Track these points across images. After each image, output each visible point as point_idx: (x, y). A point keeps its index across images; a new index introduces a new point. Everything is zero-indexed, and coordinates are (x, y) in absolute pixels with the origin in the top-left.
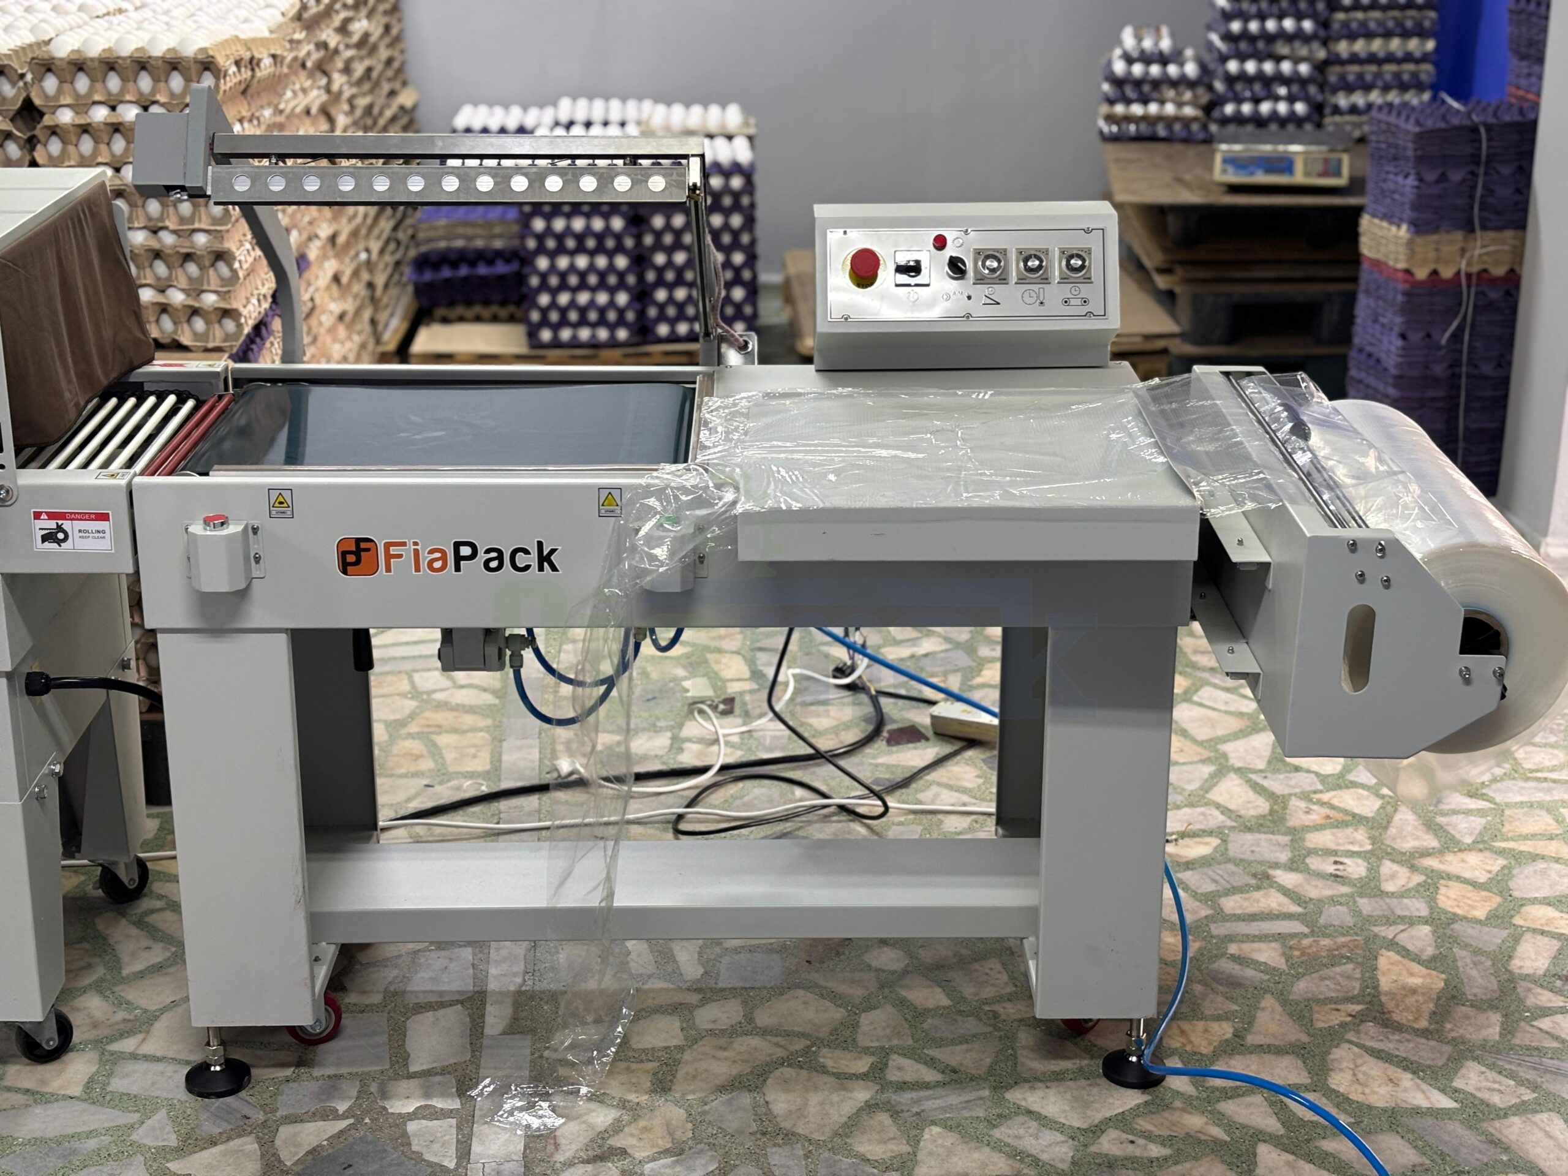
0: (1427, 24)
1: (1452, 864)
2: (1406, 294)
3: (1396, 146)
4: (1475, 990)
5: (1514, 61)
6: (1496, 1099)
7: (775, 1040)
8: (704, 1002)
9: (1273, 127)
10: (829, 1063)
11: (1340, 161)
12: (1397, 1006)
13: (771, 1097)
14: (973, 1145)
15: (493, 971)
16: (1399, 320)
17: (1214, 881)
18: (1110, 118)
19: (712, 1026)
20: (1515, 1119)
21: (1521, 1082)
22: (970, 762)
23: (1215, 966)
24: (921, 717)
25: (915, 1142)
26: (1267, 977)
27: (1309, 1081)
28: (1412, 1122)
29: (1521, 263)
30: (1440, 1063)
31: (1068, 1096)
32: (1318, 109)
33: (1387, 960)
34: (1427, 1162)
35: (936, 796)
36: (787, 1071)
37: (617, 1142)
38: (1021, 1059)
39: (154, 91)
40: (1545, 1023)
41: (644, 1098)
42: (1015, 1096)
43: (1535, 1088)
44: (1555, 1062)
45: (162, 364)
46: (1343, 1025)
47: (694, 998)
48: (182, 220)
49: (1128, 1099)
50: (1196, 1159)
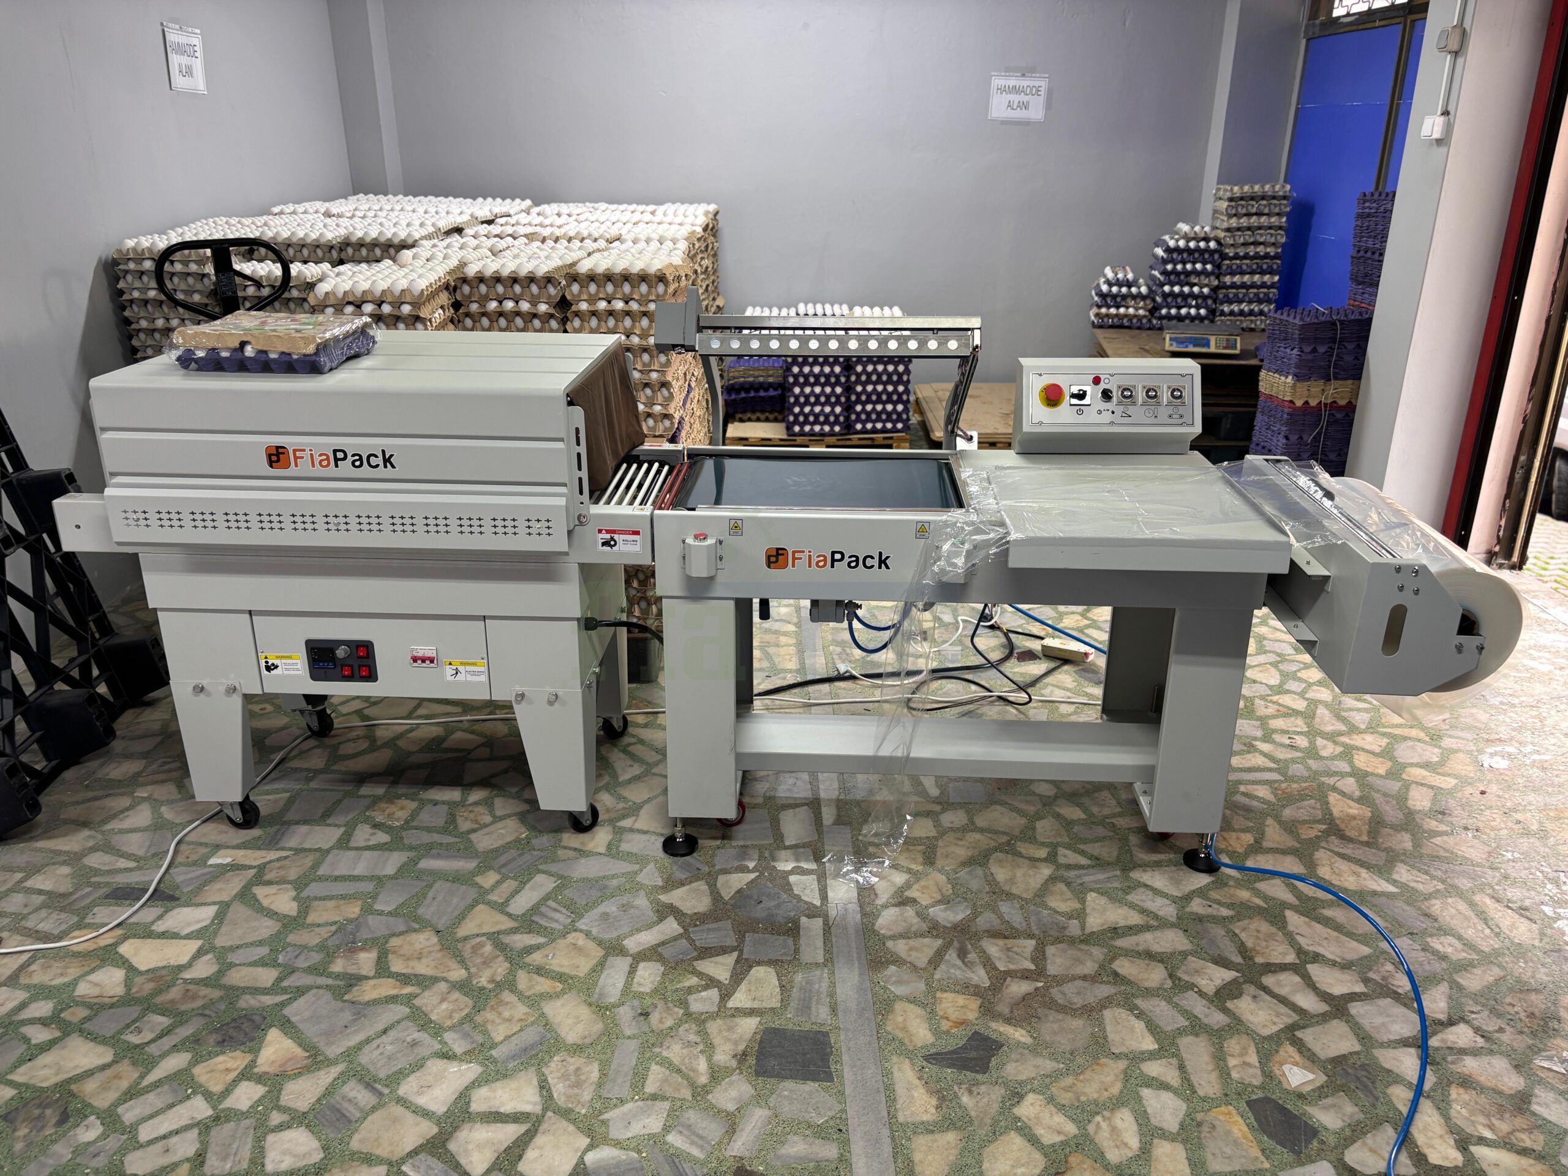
0: (1275, 267)
1: (1357, 740)
2: (1289, 414)
3: (1286, 332)
4: (1390, 818)
5: (1352, 285)
6: (1420, 887)
8: (943, 811)
9: (1187, 321)
10: (1023, 851)
12: (1347, 827)
13: (993, 870)
14: (1117, 905)
15: (821, 787)
16: (1284, 428)
18: (1098, 316)
19: (951, 825)
20: (1436, 901)
21: (1433, 877)
22: (1066, 672)
23: (1234, 798)
24: (1035, 645)
25: (1083, 901)
26: (1266, 806)
27: (1305, 872)
28: (1376, 900)
29: (1357, 398)
30: (1381, 863)
31: (1167, 876)
32: (1212, 313)
33: (1333, 798)
34: (1390, 926)
35: (1052, 692)
36: (999, 855)
37: (908, 894)
38: (1134, 853)
39: (632, 292)
40: (1438, 840)
41: (920, 868)
42: (1136, 875)
43: (1443, 882)
45: (647, 446)
46: (1317, 837)
47: (938, 808)
48: (644, 365)
49: (1202, 880)
50: (1250, 918)
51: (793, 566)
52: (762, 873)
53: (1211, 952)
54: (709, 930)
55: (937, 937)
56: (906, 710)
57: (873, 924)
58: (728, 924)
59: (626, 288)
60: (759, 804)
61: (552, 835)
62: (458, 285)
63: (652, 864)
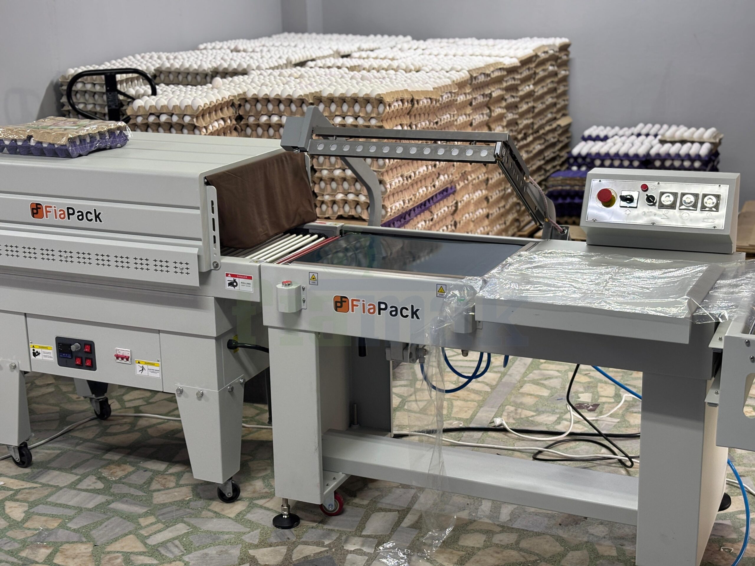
7: (523, 554)
45: (326, 223)
47: (498, 529)
51: (353, 311)
52: (331, 549)
56: (531, 459)
59: (357, 108)
60: (363, 505)
61: (207, 501)
62: (242, 104)
63: (259, 530)
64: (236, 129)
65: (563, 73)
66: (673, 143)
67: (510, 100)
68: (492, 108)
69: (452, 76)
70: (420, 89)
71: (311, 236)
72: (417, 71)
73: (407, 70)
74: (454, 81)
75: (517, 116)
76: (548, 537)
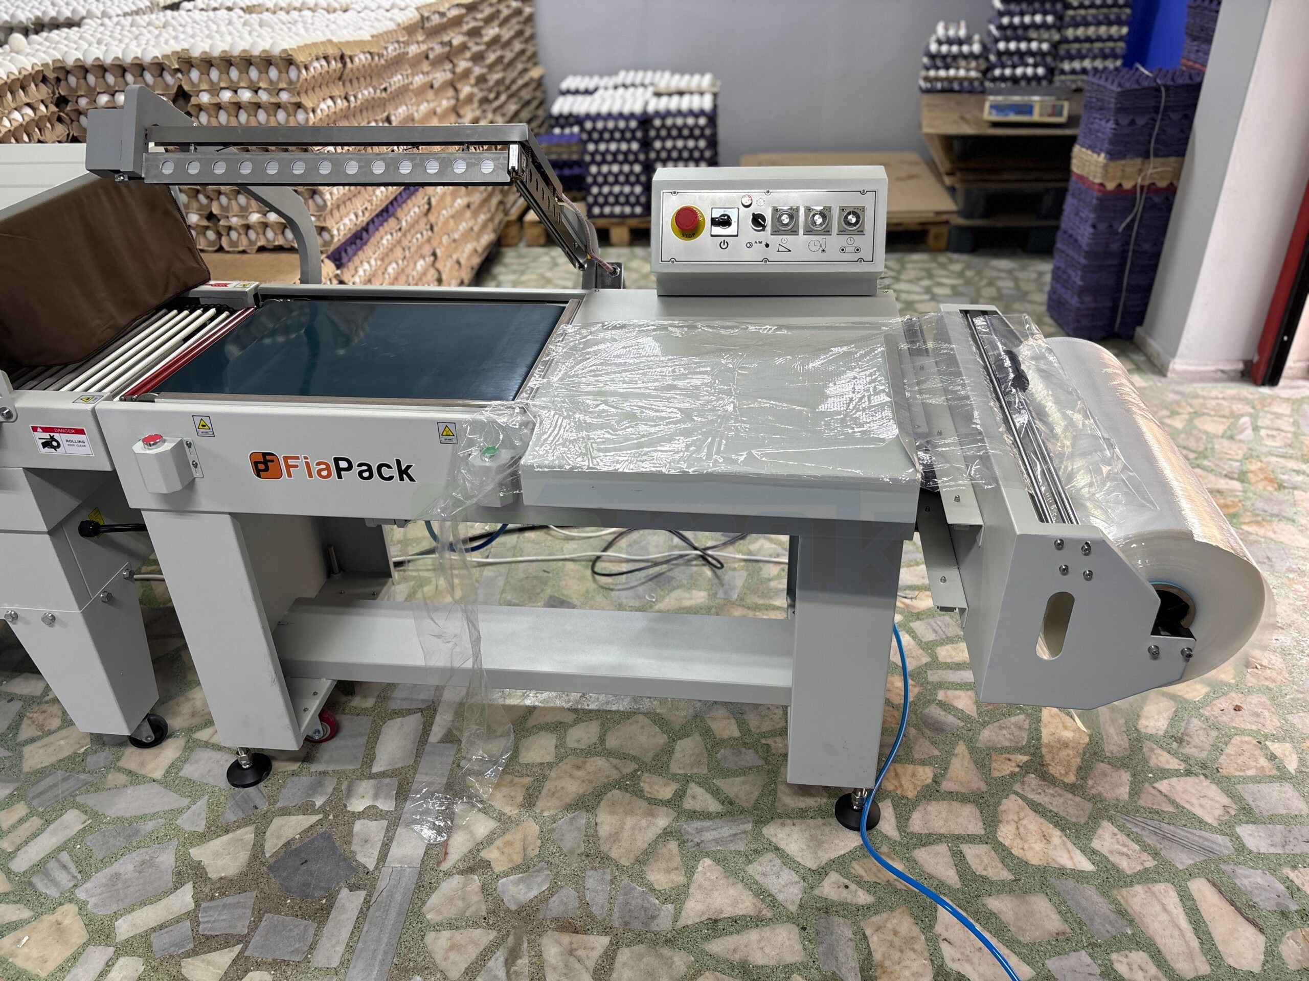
0: (1124, 17)
2: (1098, 199)
3: (1102, 101)
4: (1112, 747)
5: (1188, 41)
6: (1124, 864)
7: (615, 761)
8: (576, 722)
9: (1023, 84)
10: (646, 788)
11: (1062, 107)
12: (1053, 758)
13: (600, 818)
14: (731, 880)
16: (1092, 215)
17: (935, 631)
18: (927, 79)
19: (575, 745)
20: (1138, 888)
21: (1145, 848)
23: (927, 711)
25: (690, 872)
26: (962, 724)
27: (983, 832)
28: (1058, 884)
29: (1178, 179)
30: (1083, 821)
31: (807, 834)
32: (1051, 71)
33: (1048, 714)
34: (1068, 930)
36: (616, 793)
37: (486, 854)
38: (780, 794)
40: (1163, 786)
41: (515, 812)
42: (771, 830)
43: (1155, 854)
44: (1172, 828)
45: (213, 284)
46: (1013, 775)
47: (571, 717)
49: (850, 841)
50: (892, 909)
51: (290, 475)
52: (326, 815)
53: (824, 968)
54: (225, 906)
55: (490, 927)
56: (589, 572)
57: (424, 903)
58: (249, 898)
59: (254, 73)
60: (366, 709)
61: (115, 749)
62: (62, 77)
63: (207, 797)
64: (60, 119)
65: (528, 10)
66: (670, 95)
67: (475, 49)
68: (455, 61)
69: (395, 17)
70: (351, 39)
71: (204, 312)
72: (345, 11)
73: (330, 10)
74: (399, 25)
75: (485, 70)
76: (642, 717)
